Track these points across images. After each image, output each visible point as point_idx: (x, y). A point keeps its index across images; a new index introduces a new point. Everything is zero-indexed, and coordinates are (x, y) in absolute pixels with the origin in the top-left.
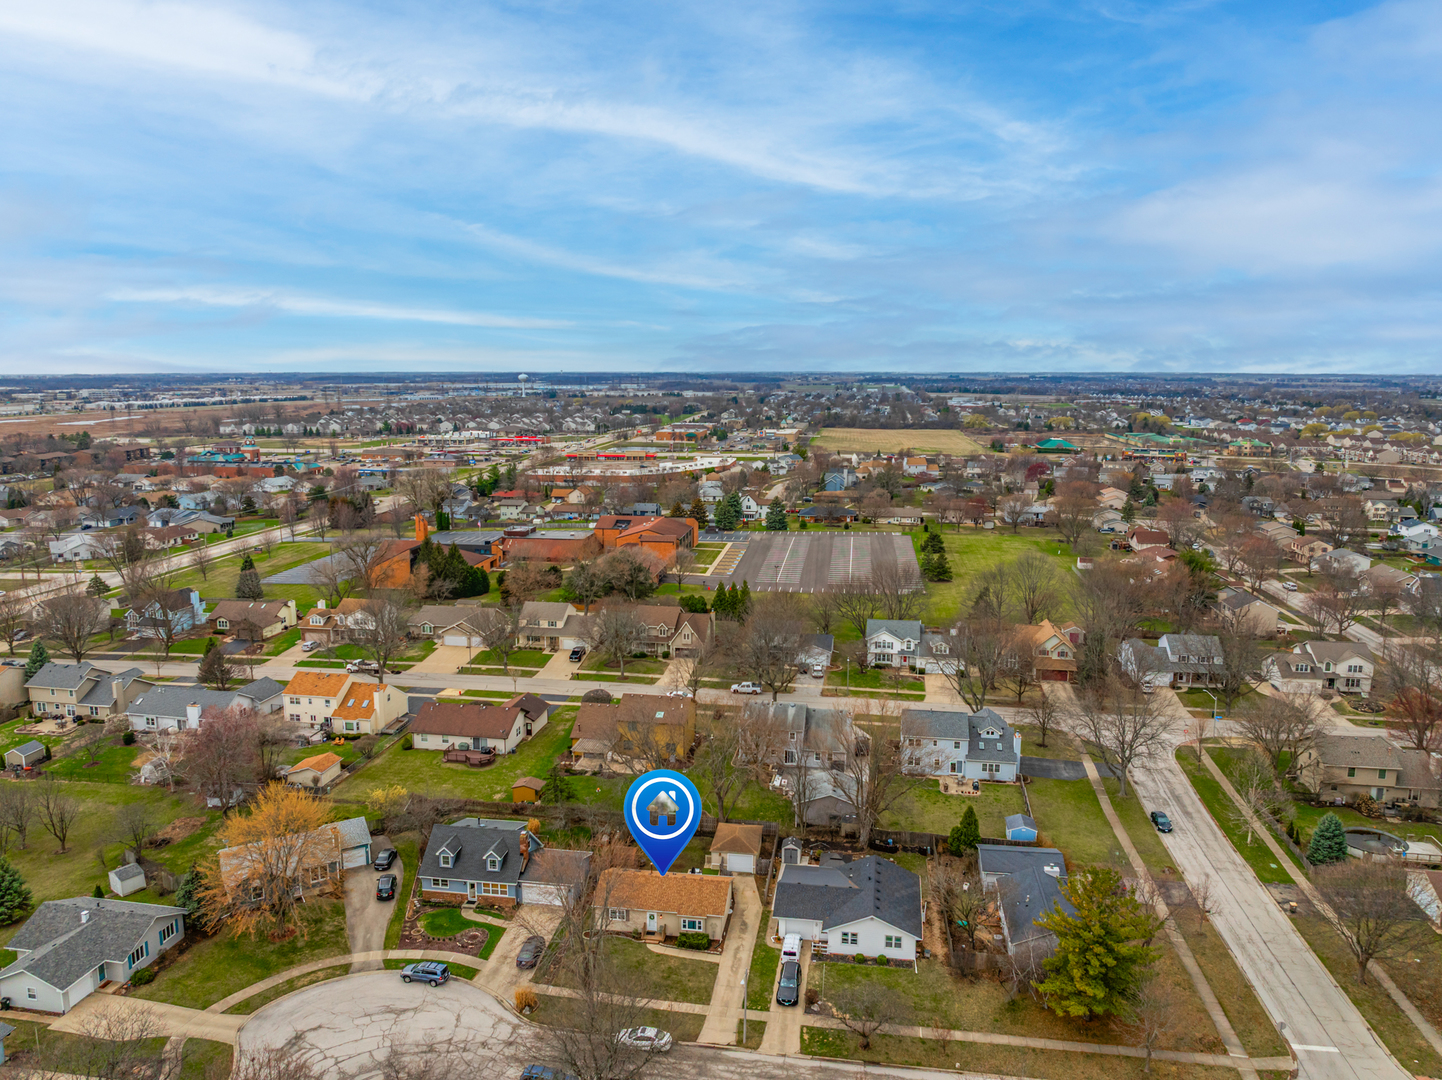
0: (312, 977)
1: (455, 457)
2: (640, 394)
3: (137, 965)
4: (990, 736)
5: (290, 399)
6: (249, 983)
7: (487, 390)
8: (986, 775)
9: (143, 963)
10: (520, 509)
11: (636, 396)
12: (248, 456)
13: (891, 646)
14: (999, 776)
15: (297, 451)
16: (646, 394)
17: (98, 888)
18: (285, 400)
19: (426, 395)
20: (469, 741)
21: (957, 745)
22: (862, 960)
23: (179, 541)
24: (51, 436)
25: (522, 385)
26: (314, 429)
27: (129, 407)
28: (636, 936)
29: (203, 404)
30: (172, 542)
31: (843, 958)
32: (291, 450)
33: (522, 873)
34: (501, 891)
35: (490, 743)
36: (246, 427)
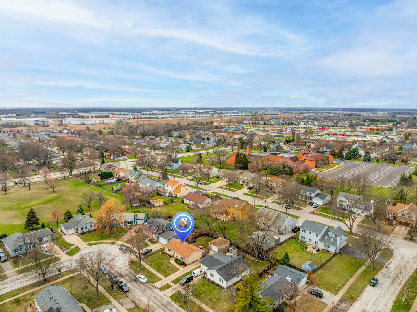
0: (106, 243)
1: (293, 132)
2: (380, 115)
3: (83, 230)
4: (331, 235)
5: (272, 115)
6: (97, 240)
7: (331, 113)
8: (324, 248)
9: (85, 231)
10: (290, 148)
11: (379, 116)
12: (241, 129)
13: (345, 202)
14: (329, 249)
15: (256, 128)
16: (383, 116)
17: (90, 215)
18: (270, 115)
19: (311, 114)
20: (194, 203)
21: (317, 235)
22: (213, 282)
23: (202, 148)
24: (202, 122)
25: (341, 112)
26: (267, 123)
27: (231, 116)
28: (170, 256)
29: (249, 115)
30: (200, 148)
31: (209, 280)
32: (254, 128)
33: (160, 234)
34: (155, 237)
35: (198, 205)
36: (250, 122)
